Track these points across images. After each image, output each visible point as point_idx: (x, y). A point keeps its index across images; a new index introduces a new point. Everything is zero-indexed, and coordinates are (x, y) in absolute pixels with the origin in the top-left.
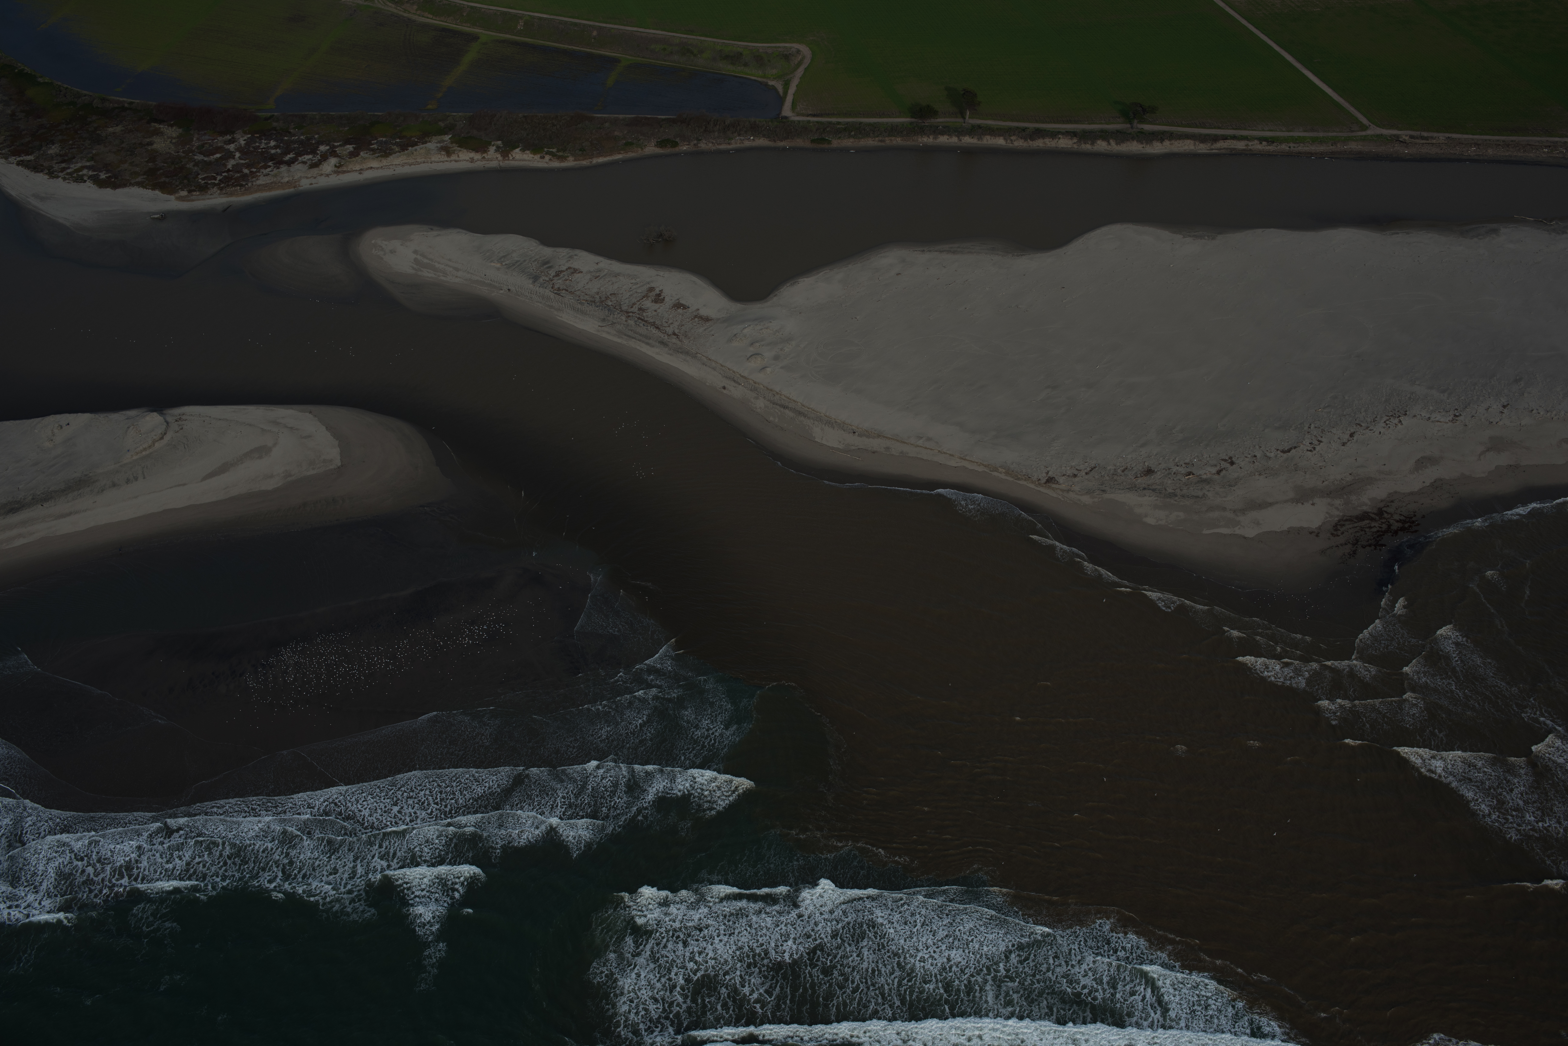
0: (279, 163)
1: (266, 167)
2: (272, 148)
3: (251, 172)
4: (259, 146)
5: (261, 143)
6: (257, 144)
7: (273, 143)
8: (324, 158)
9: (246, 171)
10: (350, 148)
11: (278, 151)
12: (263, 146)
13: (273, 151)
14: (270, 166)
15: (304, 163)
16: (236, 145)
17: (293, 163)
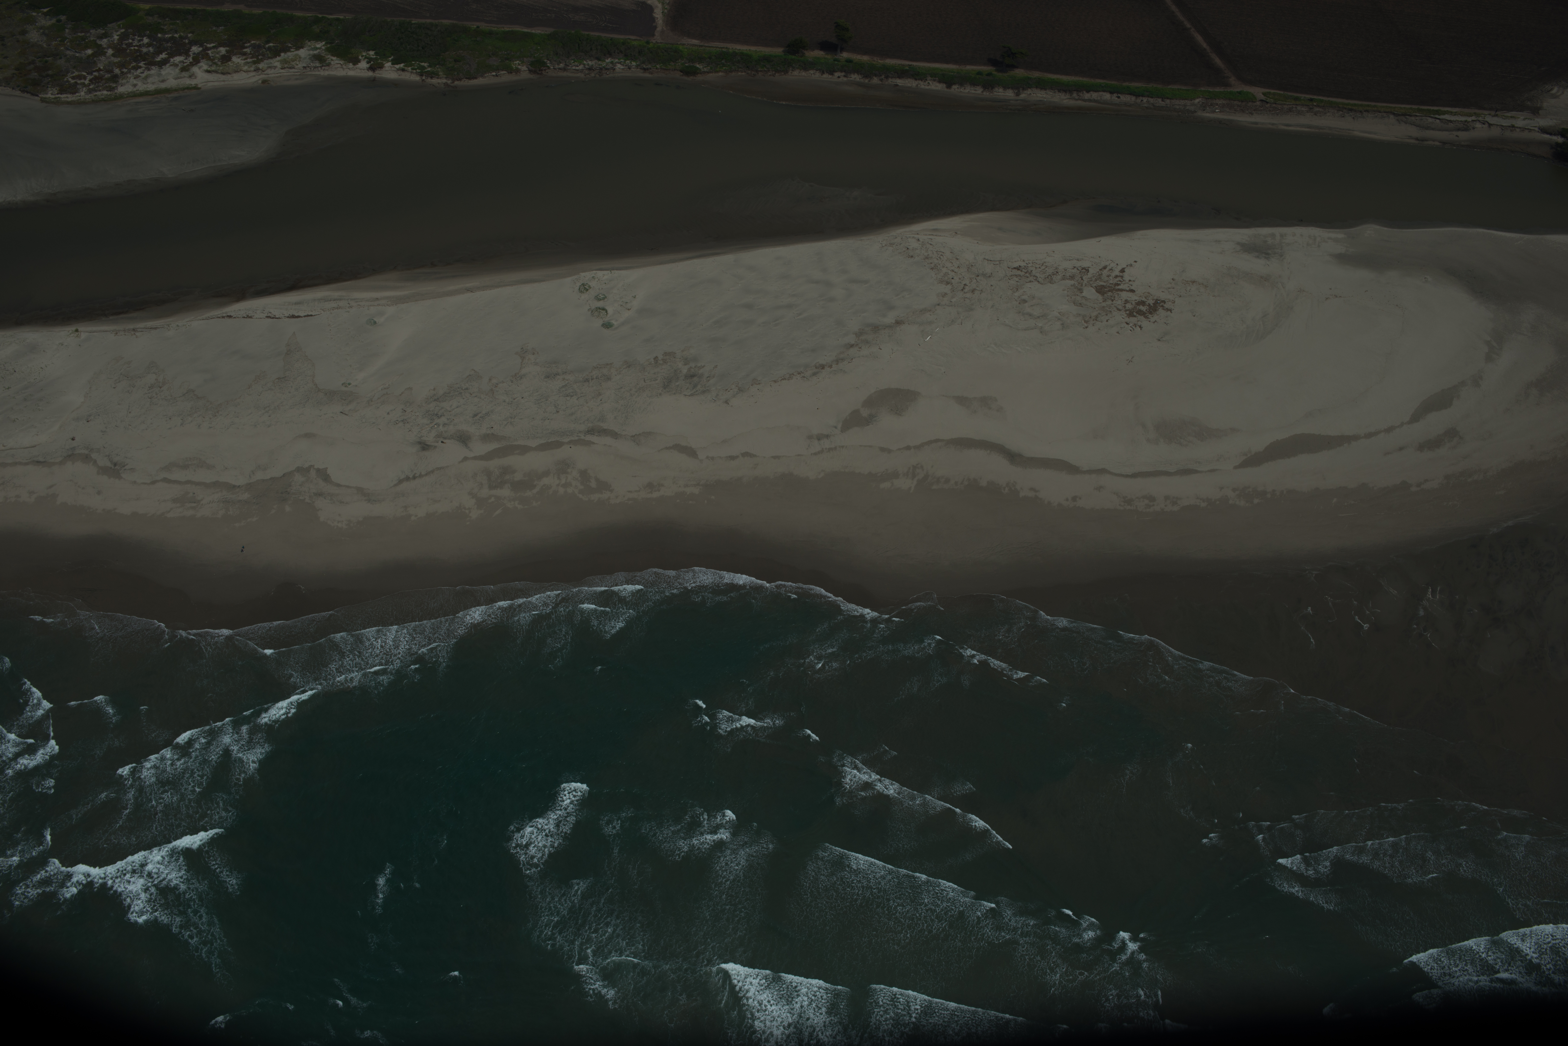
0: (151, 64)
1: (137, 68)
2: (144, 45)
3: (122, 72)
4: (132, 43)
5: (133, 40)
6: (130, 41)
7: (146, 40)
8: (196, 61)
9: (117, 71)
10: (223, 50)
11: (151, 49)
12: (136, 43)
13: (145, 50)
14: (140, 67)
15: (176, 65)
16: (109, 40)
17: (165, 64)
